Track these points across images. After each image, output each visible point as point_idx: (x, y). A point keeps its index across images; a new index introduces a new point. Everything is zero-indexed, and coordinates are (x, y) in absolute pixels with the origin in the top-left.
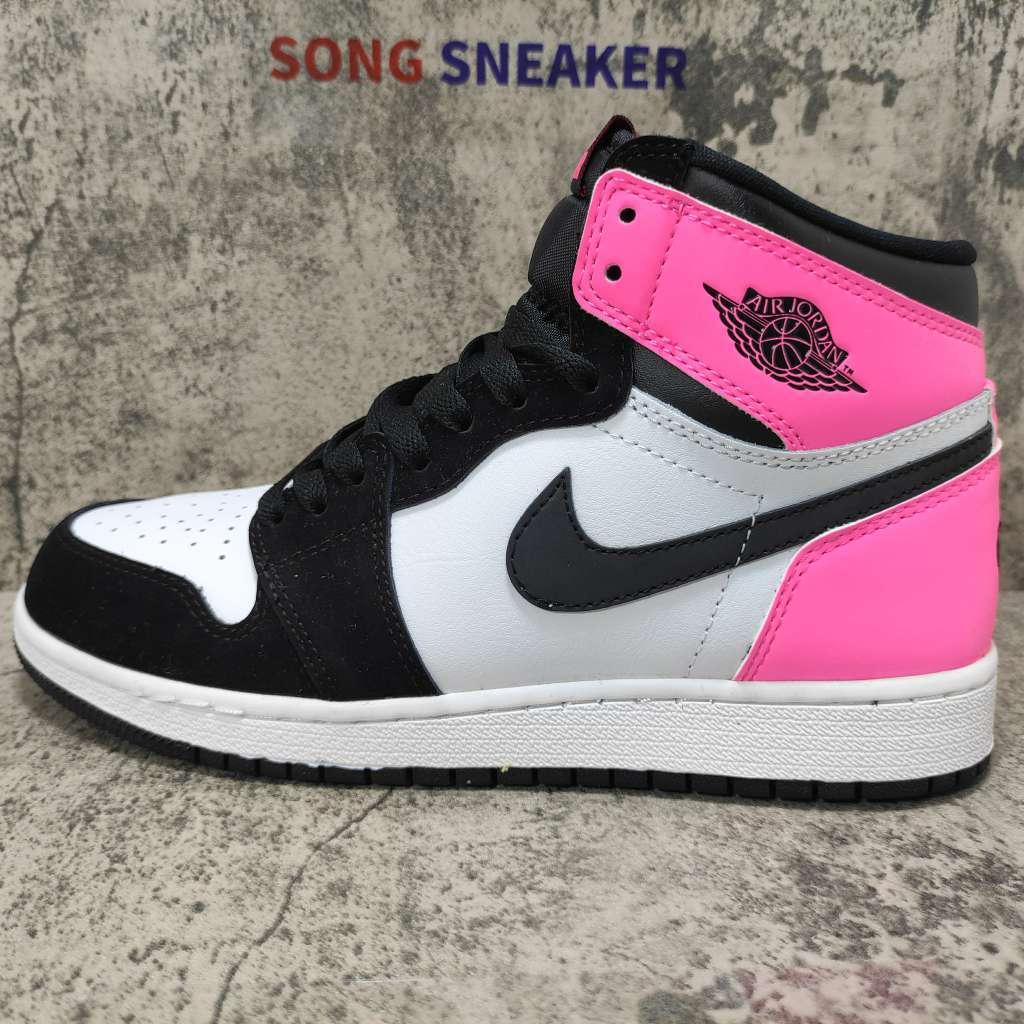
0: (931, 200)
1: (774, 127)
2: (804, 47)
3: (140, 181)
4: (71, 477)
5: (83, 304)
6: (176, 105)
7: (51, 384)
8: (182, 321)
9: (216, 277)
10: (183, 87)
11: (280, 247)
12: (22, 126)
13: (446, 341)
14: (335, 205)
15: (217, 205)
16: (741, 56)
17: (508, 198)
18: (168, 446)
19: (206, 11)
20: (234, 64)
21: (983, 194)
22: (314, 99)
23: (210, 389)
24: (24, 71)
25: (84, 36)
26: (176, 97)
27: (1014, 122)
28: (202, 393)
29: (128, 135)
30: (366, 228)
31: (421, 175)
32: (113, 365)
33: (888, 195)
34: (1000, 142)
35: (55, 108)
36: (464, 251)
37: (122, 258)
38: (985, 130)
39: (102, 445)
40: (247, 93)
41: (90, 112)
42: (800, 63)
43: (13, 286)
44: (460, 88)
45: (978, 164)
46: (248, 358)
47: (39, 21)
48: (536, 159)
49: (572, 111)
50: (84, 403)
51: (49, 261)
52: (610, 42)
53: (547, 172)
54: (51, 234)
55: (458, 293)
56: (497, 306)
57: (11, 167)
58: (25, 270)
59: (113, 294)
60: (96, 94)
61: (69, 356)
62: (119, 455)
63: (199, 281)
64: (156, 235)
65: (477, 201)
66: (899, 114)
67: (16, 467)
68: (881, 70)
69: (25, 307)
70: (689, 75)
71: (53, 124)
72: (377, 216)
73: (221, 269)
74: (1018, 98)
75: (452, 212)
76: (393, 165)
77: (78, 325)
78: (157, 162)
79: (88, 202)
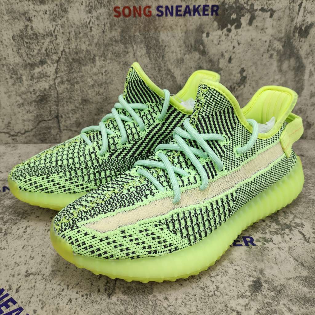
0: (281, 42)
1: (241, 24)
2: (249, 3)
3: (83, 44)
4: (71, 115)
5: (71, 74)
6: (91, 25)
7: (65, 94)
8: (95, 78)
9: (103, 67)
10: (93, 20)
11: (118, 59)
12: (54, 32)
13: (158, 81)
14: (131, 48)
15: (102, 49)
16: (233, 6)
17: (173, 45)
18: (93, 107)
19: (97, 1)
20: (105, 14)
21: (295, 39)
22: (125, 22)
23: (102, 94)
24: (54, 18)
25: (68, 8)
26: (91, 23)
27: (304, 21)
28: (100, 95)
29: (80, 33)
30: (139, 54)
31: (152, 40)
32: (79, 89)
33: (270, 41)
34: (300, 26)
35: (62, 27)
36: (163, 59)
37: (80, 63)
38: (296, 23)
39: (77, 107)
40: (108, 21)
41: (70, 27)
42: (248, 7)
43: (54, 71)
44: (161, 18)
45: (294, 32)
46: (111, 86)
47: (56, 5)
48: (180, 35)
49: (190, 22)
50: (73, 98)
51: (63, 64)
52: (199, 4)
53: (183, 38)
54: (63, 58)
55: (161, 69)
56: (171, 72)
57: (52, 42)
58: (57, 67)
59: (78, 72)
60: (72, 23)
61: (69, 87)
62: (82, 110)
63: (99, 68)
64: (88, 57)
65: (166, 46)
66: (274, 20)
67: (58, 113)
68: (269, 8)
69: (58, 75)
70: (219, 12)
71: (61, 31)
72: (141, 51)
73: (104, 65)
74: (305, 14)
75: (160, 49)
76: (145, 38)
77: (70, 80)
78: (87, 39)
79: (71, 50)
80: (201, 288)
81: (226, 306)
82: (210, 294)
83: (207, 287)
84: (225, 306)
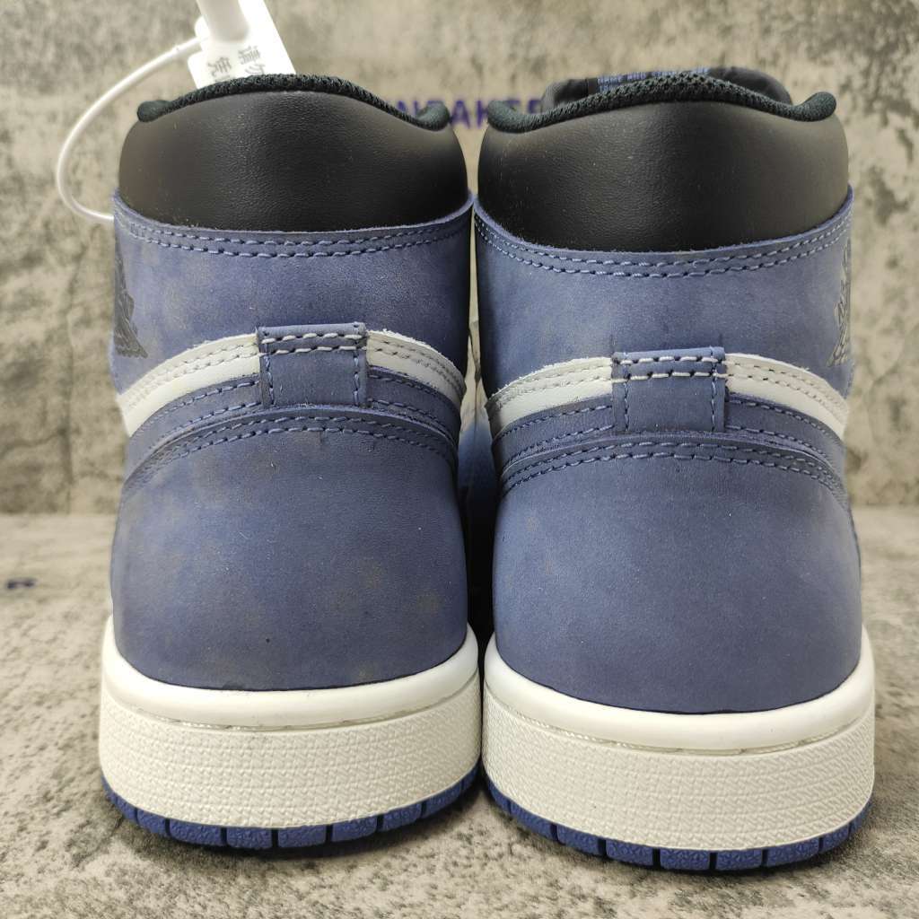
7: (94, 357)
52: (492, 98)
54: (94, 247)
58: (76, 275)
67: (68, 417)
69: (76, 302)
80: (460, 836)
81: (553, 884)
82: (494, 852)
83: (481, 833)
84: (551, 885)
